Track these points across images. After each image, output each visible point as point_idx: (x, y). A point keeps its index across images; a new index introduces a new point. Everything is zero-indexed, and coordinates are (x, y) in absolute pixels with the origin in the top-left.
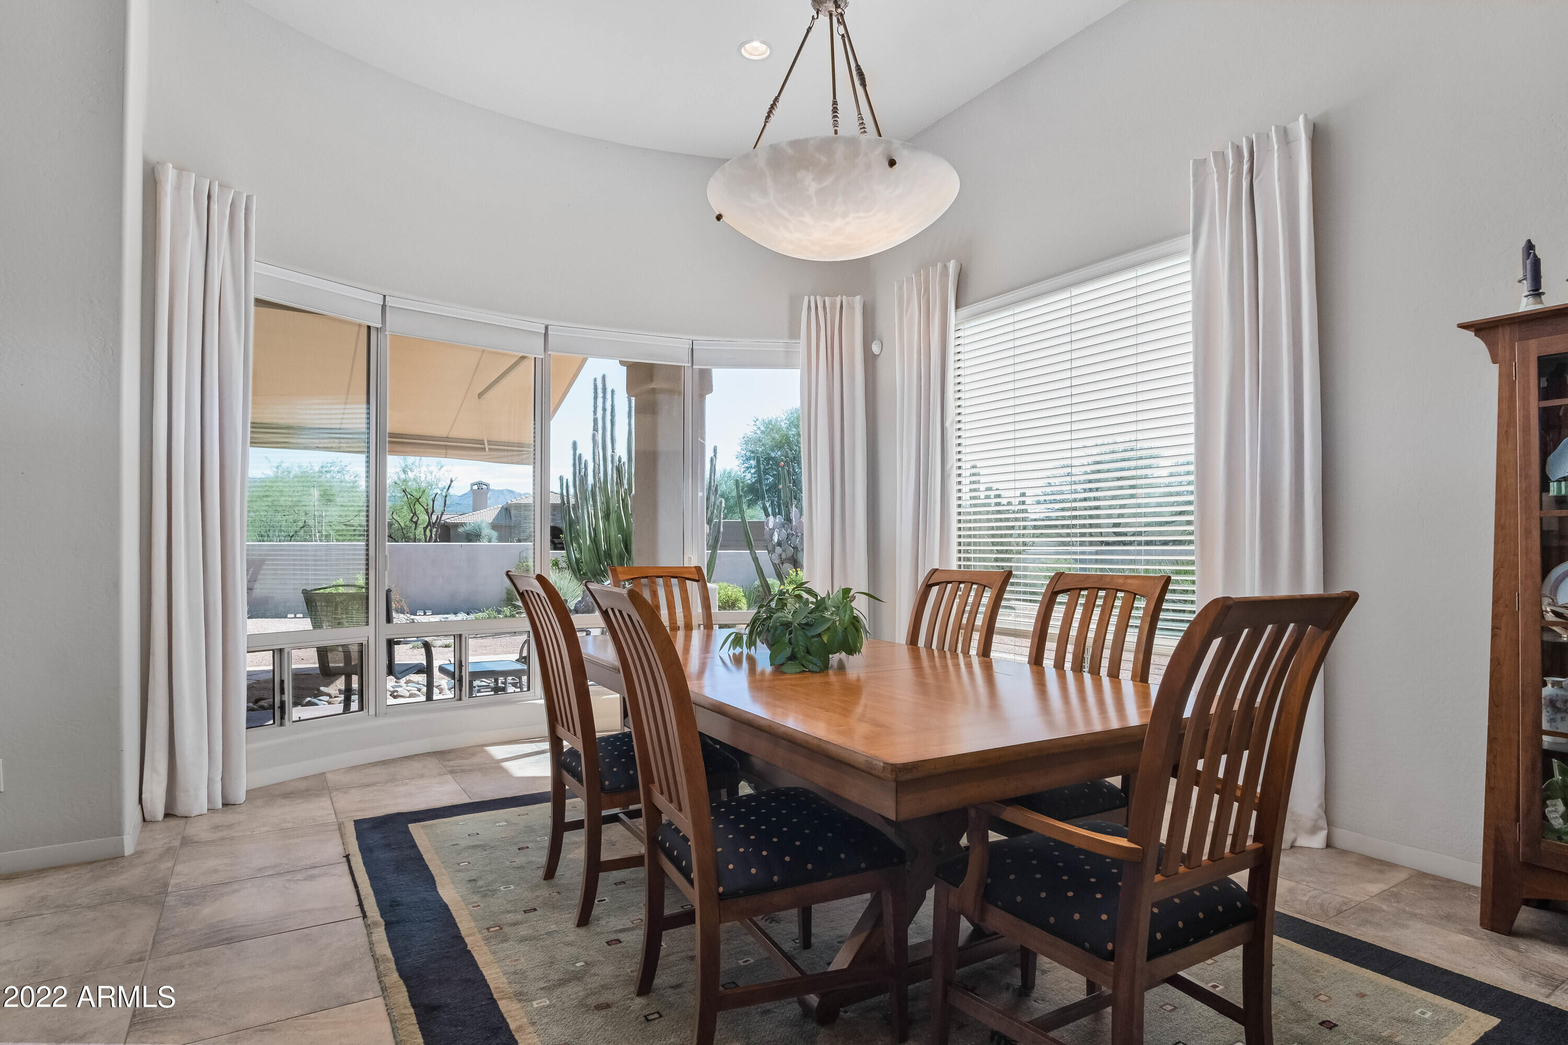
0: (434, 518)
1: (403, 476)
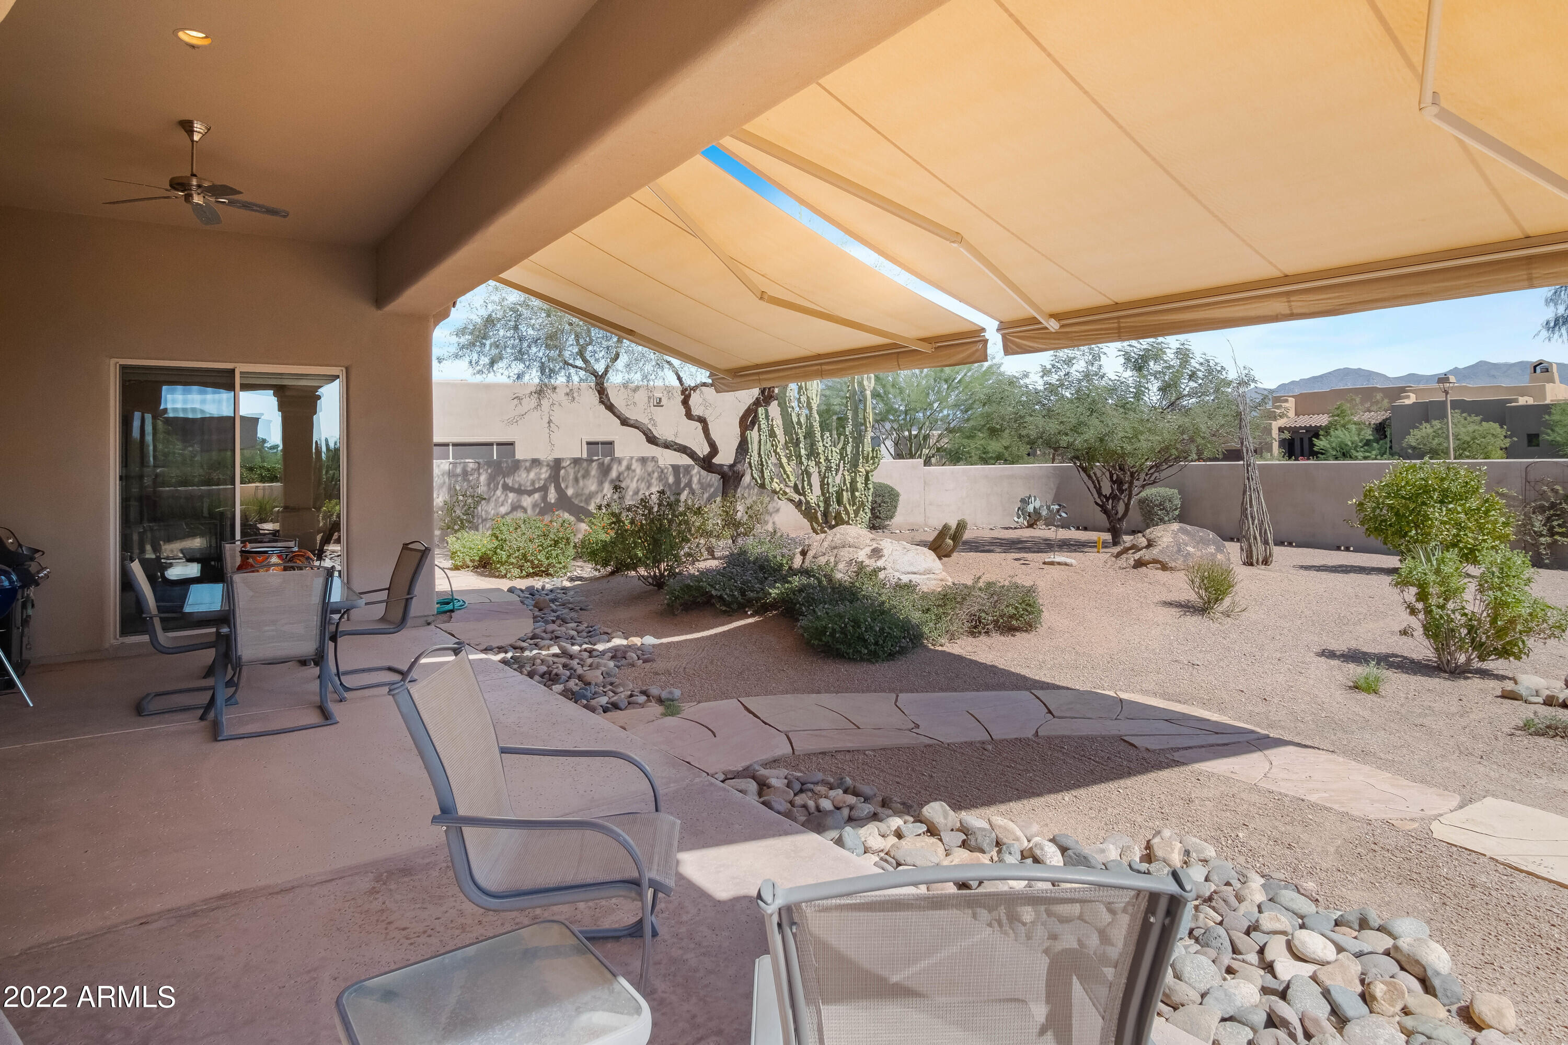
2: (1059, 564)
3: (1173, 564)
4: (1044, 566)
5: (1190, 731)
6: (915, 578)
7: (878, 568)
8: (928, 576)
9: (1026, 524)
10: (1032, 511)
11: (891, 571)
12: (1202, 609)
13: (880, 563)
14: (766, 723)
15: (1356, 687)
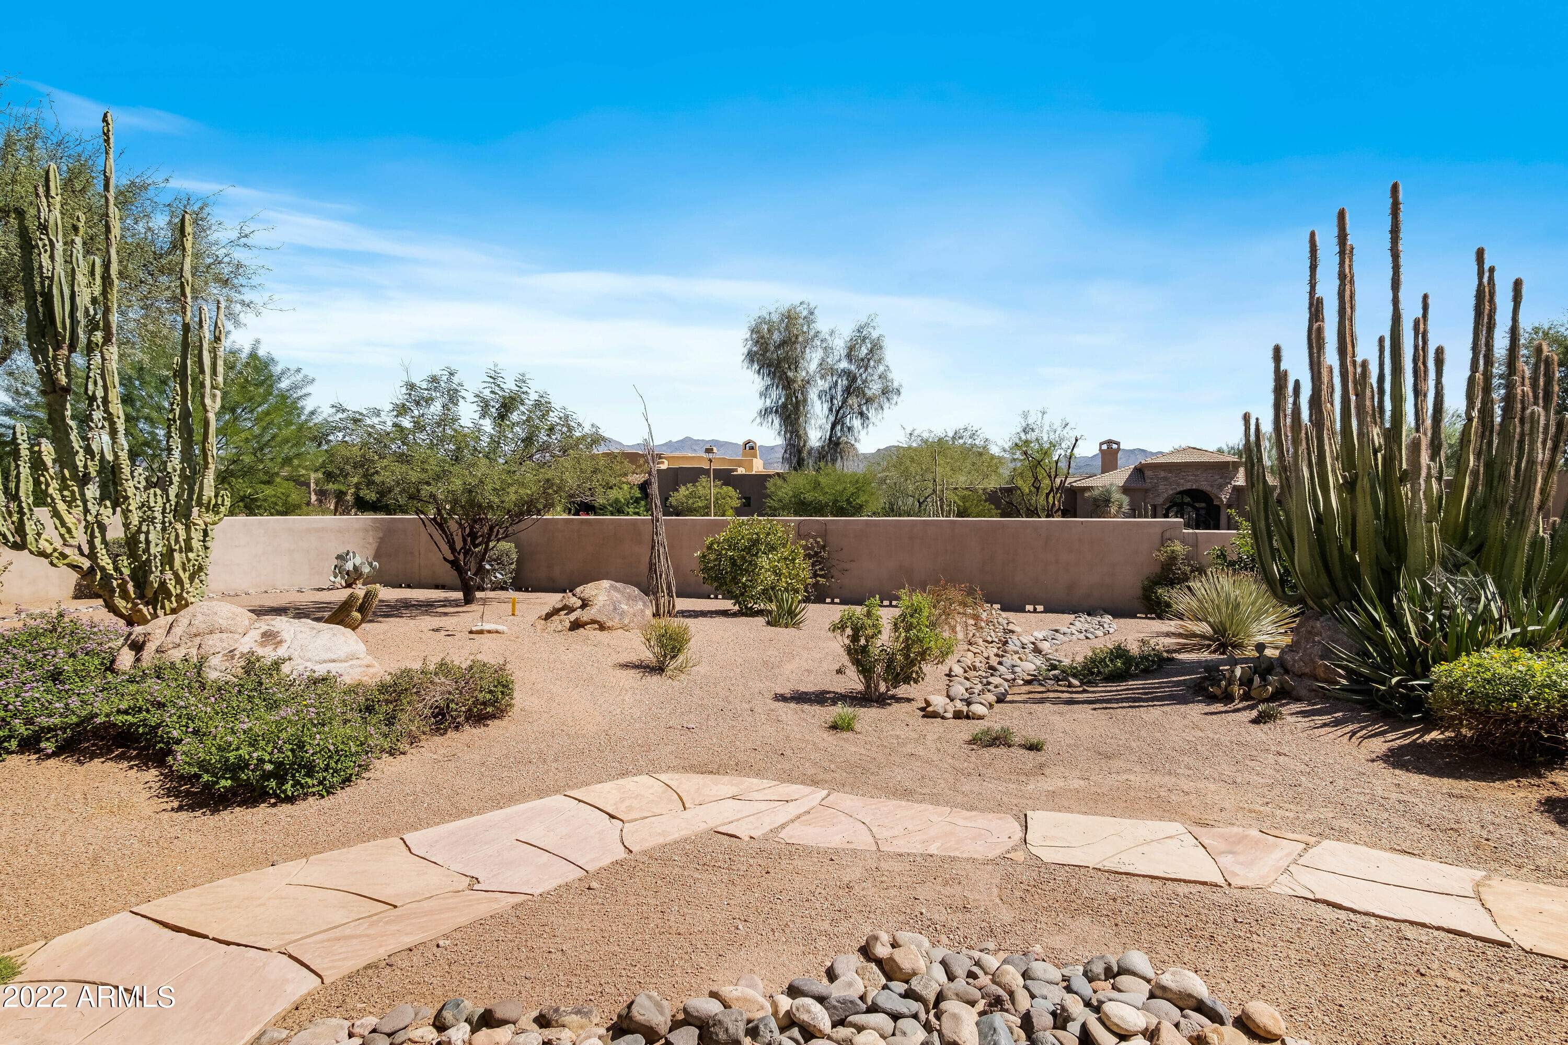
0: (1058, 481)
1: (1024, 437)
2: (489, 632)
3: (610, 624)
4: (472, 636)
5: (763, 806)
6: (334, 668)
7: (279, 658)
8: (351, 663)
9: (344, 584)
10: (351, 569)
11: (300, 661)
12: (658, 669)
13: (282, 652)
14: (228, 943)
15: (834, 727)
